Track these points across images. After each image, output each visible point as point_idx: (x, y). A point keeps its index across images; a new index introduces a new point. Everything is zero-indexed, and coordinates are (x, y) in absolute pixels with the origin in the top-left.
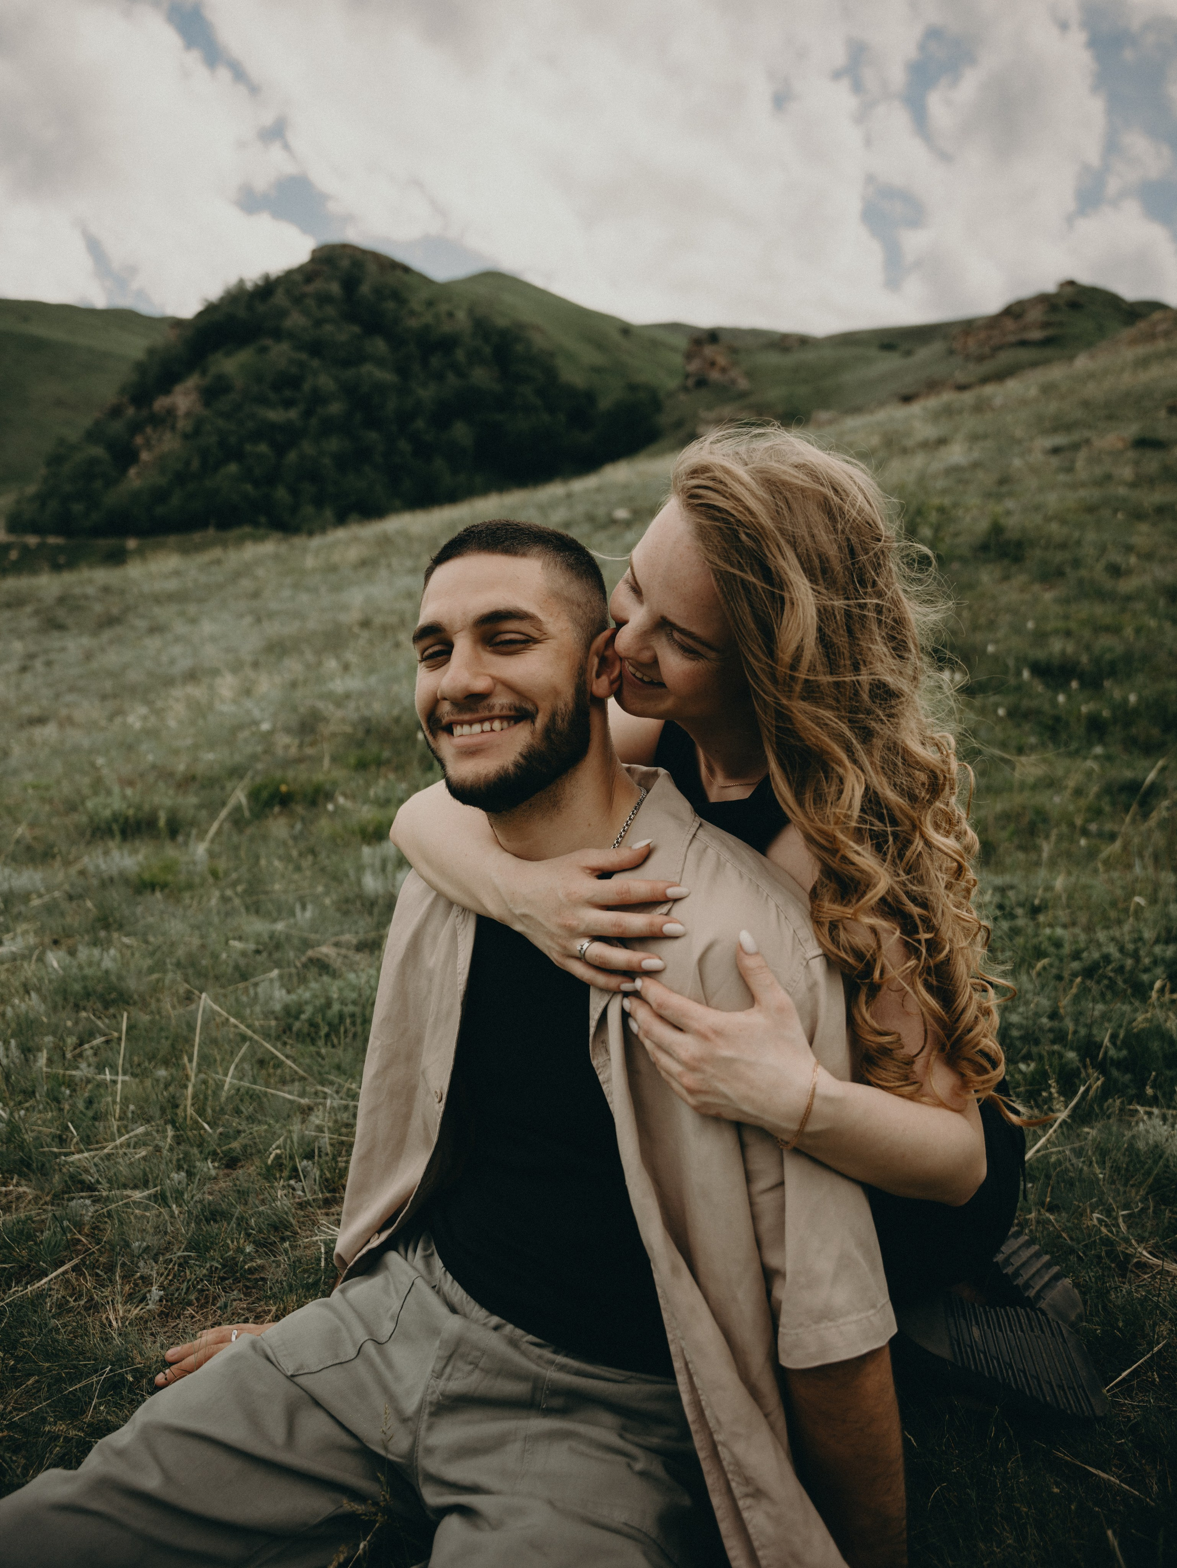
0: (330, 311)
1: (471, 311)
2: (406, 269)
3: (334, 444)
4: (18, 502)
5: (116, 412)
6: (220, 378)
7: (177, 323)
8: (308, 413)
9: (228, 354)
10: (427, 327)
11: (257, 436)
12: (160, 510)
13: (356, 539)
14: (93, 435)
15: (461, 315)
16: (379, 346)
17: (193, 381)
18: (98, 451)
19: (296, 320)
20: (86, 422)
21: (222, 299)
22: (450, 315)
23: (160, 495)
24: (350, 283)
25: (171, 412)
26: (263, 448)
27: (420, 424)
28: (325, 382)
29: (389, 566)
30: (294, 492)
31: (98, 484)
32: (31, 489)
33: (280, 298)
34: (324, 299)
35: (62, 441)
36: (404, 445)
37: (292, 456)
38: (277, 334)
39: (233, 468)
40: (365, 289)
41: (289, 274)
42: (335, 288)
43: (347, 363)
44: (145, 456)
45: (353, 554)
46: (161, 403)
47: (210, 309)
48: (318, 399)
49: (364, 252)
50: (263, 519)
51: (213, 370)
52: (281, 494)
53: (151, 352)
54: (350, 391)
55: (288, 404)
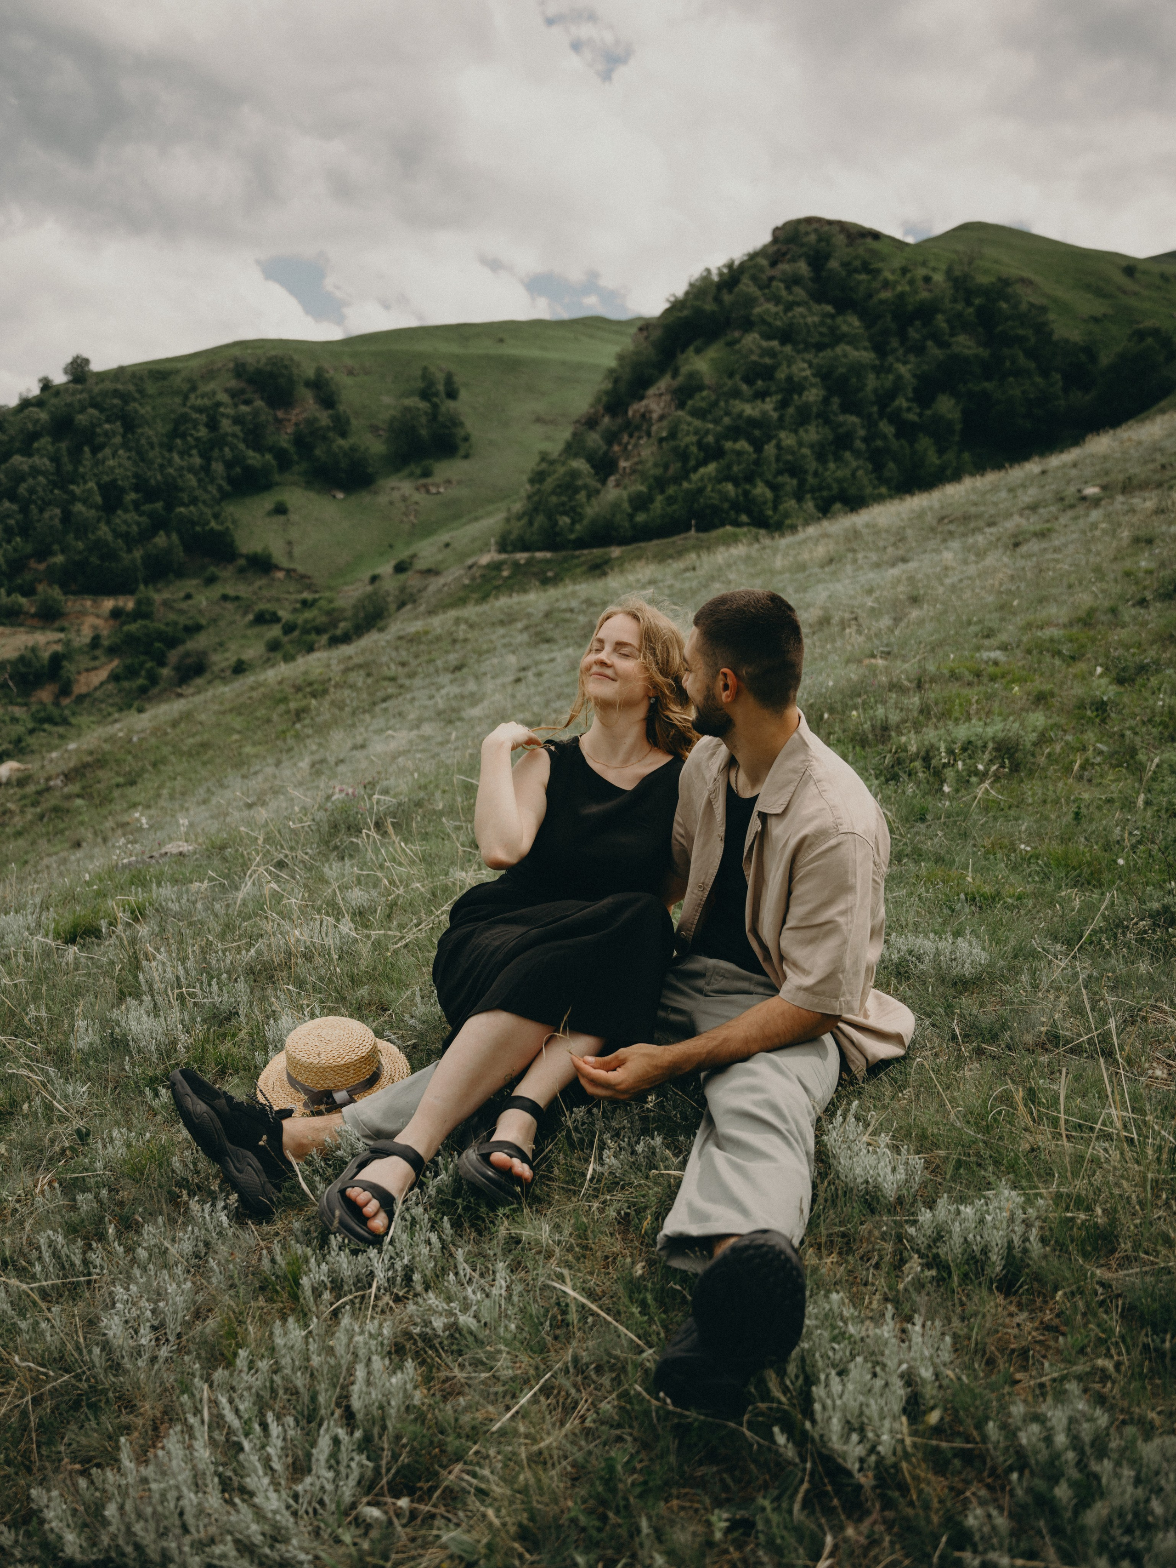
0: (800, 293)
1: (949, 272)
2: (876, 236)
3: (812, 433)
4: (508, 520)
5: (591, 423)
6: (691, 375)
7: (645, 326)
8: (783, 405)
9: (698, 351)
10: (901, 296)
11: (734, 432)
12: (641, 518)
13: (826, 535)
14: (573, 448)
15: (938, 278)
16: (852, 323)
17: (664, 383)
18: (580, 464)
19: (765, 308)
20: (566, 434)
21: (687, 294)
22: (927, 279)
23: (640, 503)
24: (818, 260)
25: (645, 416)
26: (743, 445)
27: (901, 402)
28: (801, 369)
29: (855, 561)
30: (774, 487)
31: (582, 496)
32: (518, 507)
33: (747, 286)
34: (793, 281)
35: (544, 457)
36: (886, 428)
37: (770, 449)
38: (748, 325)
39: (711, 468)
40: (834, 264)
41: (753, 256)
42: (803, 267)
43: (820, 347)
44: (623, 464)
45: (821, 551)
46: (635, 409)
47: (676, 306)
48: (794, 387)
49: (830, 223)
50: (744, 518)
51: (685, 370)
52: (760, 490)
53: (621, 358)
54: (825, 375)
55: (761, 395)
